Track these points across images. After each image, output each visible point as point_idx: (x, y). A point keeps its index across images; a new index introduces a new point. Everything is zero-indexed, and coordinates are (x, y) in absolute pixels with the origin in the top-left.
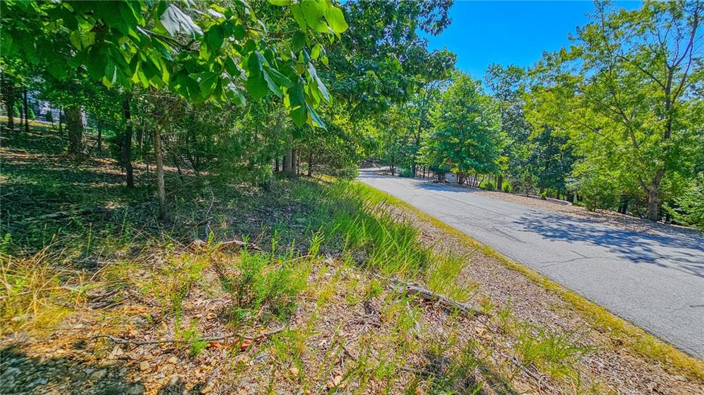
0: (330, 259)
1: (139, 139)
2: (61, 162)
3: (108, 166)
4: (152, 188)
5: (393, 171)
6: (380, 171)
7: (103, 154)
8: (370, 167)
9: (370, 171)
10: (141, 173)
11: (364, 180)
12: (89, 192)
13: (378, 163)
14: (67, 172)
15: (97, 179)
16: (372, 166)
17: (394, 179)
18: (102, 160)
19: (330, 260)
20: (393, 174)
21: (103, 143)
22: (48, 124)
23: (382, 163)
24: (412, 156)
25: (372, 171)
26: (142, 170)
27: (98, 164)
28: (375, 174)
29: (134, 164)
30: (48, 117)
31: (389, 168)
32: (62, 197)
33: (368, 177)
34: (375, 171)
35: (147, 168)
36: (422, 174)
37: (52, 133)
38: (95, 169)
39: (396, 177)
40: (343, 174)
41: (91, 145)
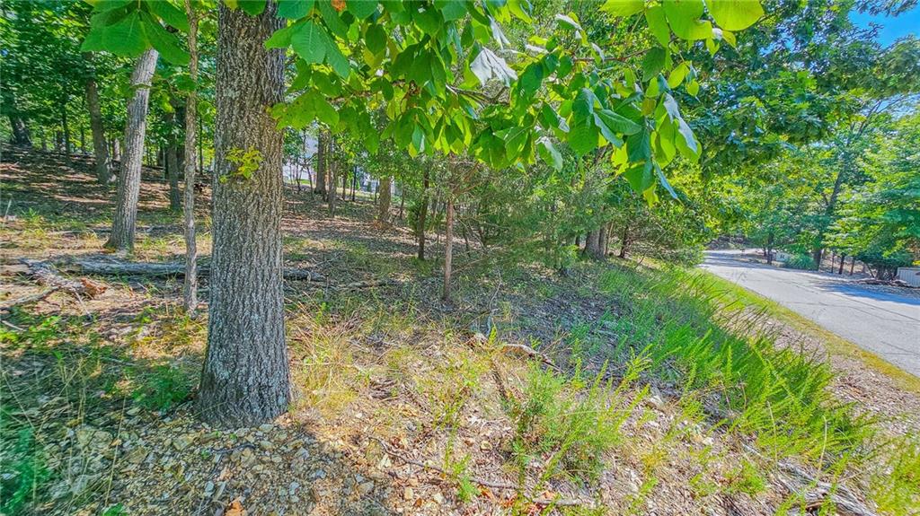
0: (657, 397)
1: (434, 208)
2: (371, 230)
3: (405, 236)
4: (440, 263)
5: (770, 258)
6: (742, 255)
7: (403, 224)
8: (724, 248)
9: (723, 255)
10: (432, 244)
11: (712, 269)
12: (387, 262)
13: (740, 242)
14: (374, 241)
15: (396, 249)
16: (728, 247)
17: (773, 271)
18: (401, 229)
19: (657, 399)
20: (769, 263)
21: (404, 212)
22: (367, 194)
23: (746, 242)
24: (816, 233)
25: (729, 255)
26: (433, 241)
27: (397, 233)
28: (732, 260)
29: (427, 234)
30: (369, 188)
31: (761, 251)
32: (367, 266)
33: (719, 265)
34: (733, 256)
35: (437, 239)
36: (837, 265)
37: (369, 202)
38: (395, 238)
39: (775, 268)
40: (677, 258)
41: (395, 213)
